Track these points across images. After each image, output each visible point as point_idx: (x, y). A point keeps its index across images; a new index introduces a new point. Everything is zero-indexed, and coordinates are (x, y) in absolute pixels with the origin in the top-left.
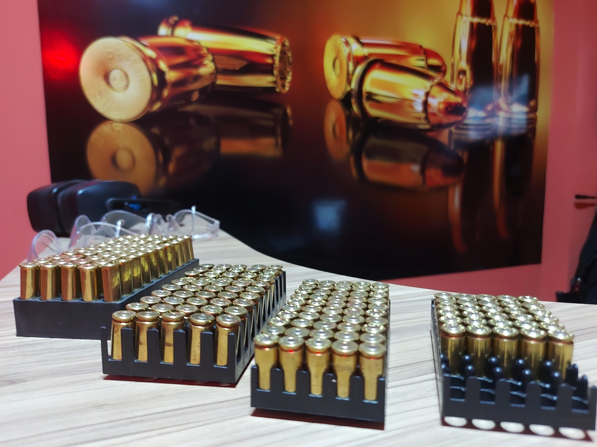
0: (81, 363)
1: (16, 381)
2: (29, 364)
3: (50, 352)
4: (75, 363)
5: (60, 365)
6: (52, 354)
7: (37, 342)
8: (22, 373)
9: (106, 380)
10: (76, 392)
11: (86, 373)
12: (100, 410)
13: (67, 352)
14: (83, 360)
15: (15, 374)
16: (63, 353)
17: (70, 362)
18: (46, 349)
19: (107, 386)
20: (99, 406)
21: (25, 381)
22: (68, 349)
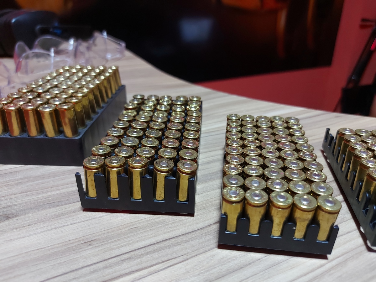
0: (58, 192)
1: (10, 216)
2: (16, 196)
3: (28, 181)
4: (53, 193)
5: (41, 196)
6: (31, 183)
7: (15, 170)
8: (11, 206)
9: (85, 212)
10: (64, 226)
11: (66, 204)
12: (91, 247)
13: (44, 181)
14: (59, 190)
15: (6, 207)
16: (40, 181)
17: (49, 192)
18: (25, 178)
19: (88, 219)
20: (89, 242)
21: (17, 216)
22: (42, 177)
